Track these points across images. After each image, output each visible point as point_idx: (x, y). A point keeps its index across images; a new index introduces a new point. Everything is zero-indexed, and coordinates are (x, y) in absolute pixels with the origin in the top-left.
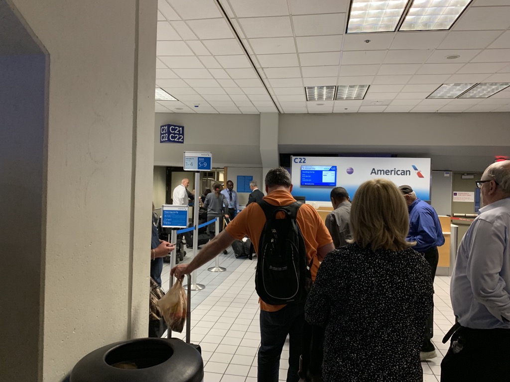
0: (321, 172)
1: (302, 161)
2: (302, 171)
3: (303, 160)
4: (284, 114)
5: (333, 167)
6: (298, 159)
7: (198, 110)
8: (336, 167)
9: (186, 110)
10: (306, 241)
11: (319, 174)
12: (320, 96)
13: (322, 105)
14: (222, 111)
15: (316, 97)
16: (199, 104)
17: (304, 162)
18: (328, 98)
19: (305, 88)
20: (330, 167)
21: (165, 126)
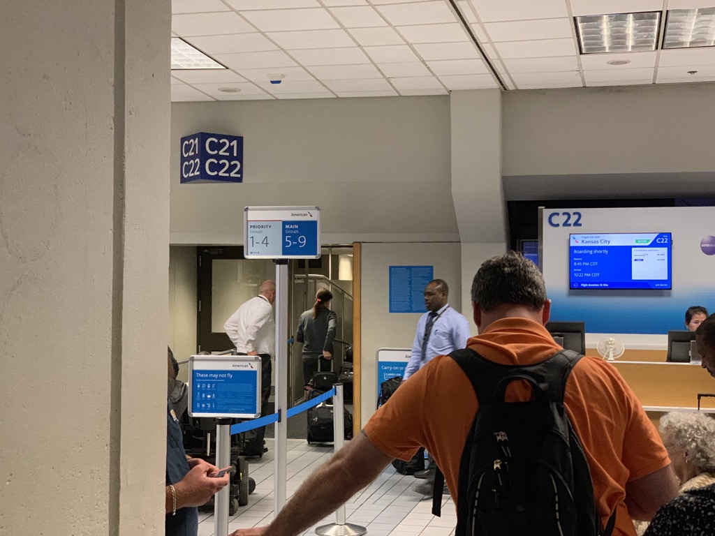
0: (627, 251)
1: (572, 221)
2: (571, 249)
3: (574, 219)
4: (517, 91)
5: (661, 235)
6: (560, 215)
7: (279, 92)
8: (669, 235)
9: (248, 92)
10: (594, 467)
11: (623, 255)
12: (618, 41)
13: (625, 63)
14: (344, 90)
15: (606, 43)
16: (283, 76)
17: (576, 224)
18: (641, 45)
19: (575, 19)
20: (652, 237)
21: (193, 137)
